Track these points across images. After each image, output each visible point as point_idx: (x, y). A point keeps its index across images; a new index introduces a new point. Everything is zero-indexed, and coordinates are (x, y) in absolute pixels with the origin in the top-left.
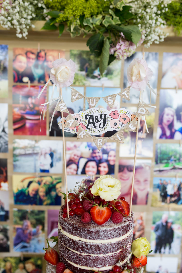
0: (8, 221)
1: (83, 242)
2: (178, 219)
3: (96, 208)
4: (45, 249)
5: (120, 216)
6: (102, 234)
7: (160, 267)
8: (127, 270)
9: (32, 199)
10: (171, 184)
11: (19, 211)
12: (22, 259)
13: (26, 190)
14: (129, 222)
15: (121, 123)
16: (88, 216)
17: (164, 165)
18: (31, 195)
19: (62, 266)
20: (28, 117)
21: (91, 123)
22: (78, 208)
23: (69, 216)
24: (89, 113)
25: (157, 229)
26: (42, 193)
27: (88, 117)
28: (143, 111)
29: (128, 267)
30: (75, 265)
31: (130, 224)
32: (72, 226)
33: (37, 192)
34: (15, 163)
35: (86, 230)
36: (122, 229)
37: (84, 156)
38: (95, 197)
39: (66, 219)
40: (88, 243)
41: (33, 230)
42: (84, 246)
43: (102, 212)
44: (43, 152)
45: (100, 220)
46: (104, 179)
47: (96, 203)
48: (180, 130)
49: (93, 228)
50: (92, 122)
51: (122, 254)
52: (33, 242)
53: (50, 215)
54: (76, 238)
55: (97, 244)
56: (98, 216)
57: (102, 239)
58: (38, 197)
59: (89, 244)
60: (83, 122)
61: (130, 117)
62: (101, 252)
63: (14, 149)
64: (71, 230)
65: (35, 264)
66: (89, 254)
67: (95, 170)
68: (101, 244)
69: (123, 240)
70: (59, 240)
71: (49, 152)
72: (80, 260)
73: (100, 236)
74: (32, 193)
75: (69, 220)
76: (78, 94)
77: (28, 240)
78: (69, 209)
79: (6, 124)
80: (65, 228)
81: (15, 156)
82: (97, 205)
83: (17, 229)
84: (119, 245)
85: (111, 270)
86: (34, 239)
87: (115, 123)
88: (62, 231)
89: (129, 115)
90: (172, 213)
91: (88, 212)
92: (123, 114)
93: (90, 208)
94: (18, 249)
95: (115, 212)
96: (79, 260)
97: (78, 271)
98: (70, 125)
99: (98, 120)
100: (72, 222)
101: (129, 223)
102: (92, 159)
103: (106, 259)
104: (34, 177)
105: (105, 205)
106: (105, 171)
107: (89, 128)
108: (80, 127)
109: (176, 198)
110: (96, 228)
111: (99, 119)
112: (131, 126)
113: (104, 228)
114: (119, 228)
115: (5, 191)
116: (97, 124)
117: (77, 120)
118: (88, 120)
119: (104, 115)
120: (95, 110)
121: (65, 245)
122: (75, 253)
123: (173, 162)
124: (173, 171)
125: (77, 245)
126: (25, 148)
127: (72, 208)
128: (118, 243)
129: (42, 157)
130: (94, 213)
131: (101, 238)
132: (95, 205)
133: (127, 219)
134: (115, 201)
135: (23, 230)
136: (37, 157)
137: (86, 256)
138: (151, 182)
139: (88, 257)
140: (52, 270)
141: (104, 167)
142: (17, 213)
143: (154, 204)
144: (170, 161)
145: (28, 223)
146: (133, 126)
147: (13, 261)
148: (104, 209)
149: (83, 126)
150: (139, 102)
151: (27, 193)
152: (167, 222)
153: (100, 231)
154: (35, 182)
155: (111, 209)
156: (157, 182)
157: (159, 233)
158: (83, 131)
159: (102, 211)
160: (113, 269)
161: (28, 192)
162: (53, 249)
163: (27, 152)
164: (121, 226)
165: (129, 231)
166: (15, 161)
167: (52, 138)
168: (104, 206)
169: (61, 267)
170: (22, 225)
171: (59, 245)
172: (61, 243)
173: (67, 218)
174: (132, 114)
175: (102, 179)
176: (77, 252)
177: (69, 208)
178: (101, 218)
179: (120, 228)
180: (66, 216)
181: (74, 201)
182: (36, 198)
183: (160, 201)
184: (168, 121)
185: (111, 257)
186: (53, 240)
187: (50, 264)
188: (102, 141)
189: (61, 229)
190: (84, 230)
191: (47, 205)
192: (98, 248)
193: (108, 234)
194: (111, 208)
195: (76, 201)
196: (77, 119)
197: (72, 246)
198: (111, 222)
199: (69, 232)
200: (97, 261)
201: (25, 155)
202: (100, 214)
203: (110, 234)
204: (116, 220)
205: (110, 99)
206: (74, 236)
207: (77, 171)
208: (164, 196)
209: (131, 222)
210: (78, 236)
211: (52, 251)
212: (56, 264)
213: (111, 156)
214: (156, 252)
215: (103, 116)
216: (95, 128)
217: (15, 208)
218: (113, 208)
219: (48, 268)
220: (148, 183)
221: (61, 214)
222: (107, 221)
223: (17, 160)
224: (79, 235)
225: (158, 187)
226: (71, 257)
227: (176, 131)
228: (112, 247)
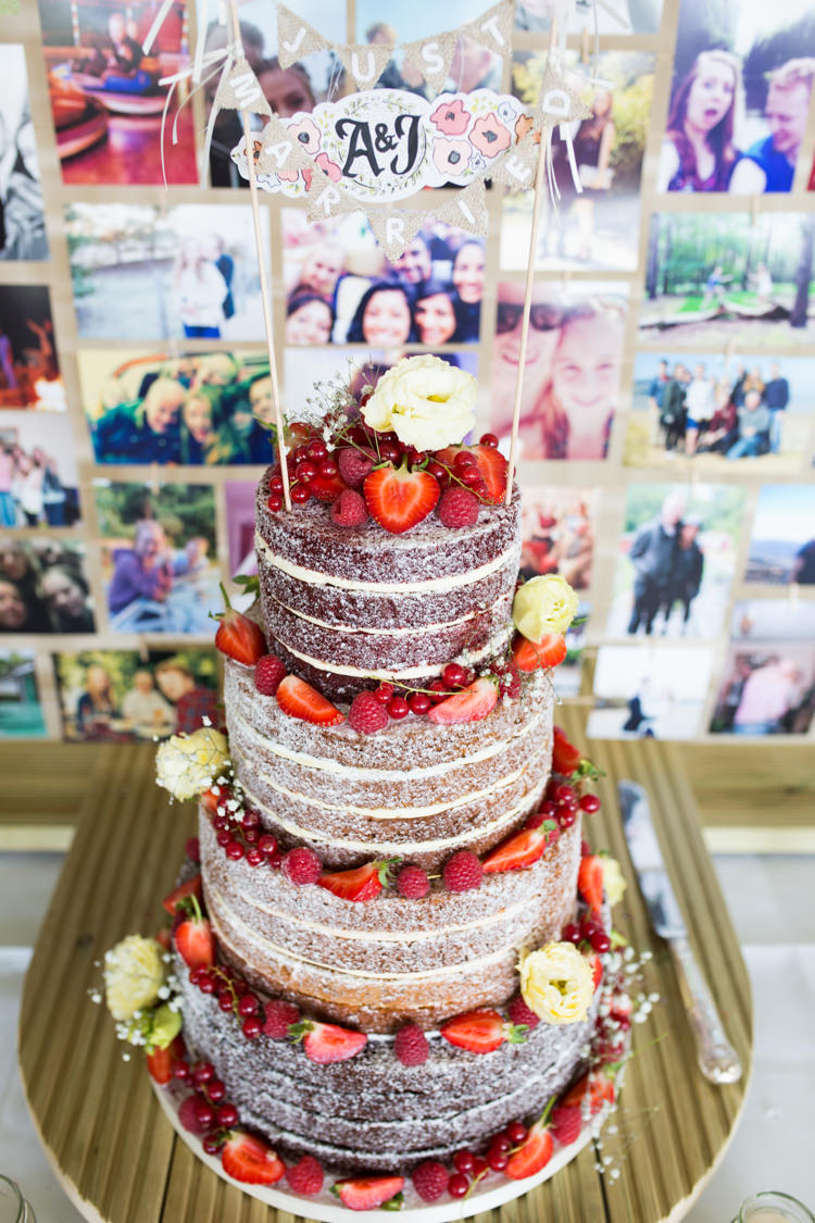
0: (80, 526)
1: (340, 591)
2: (725, 514)
3: (386, 475)
4: (217, 615)
5: (467, 503)
6: (401, 562)
7: (645, 681)
8: (489, 677)
9: (162, 443)
10: (704, 379)
11: (117, 487)
12: (144, 655)
13: (134, 408)
14: (502, 522)
15: (476, 151)
16: (354, 505)
17: (681, 303)
18: (157, 429)
19: (273, 666)
20: (113, 103)
21: (361, 153)
22: (319, 476)
23: (292, 503)
24: (351, 110)
25: (640, 551)
26: (197, 418)
27: (349, 129)
28: (562, 105)
29: (493, 668)
30: (317, 664)
31: (507, 529)
32: (301, 537)
33: (178, 416)
34: (80, 303)
35: (347, 552)
36: (474, 548)
37: (354, 268)
38: (380, 438)
39: (279, 514)
40: (355, 594)
41: (175, 556)
42: (343, 602)
43: (405, 490)
44: (192, 256)
45: (395, 517)
46: (411, 370)
47: (385, 459)
48: (757, 153)
49: (373, 544)
50: (365, 149)
51: (475, 629)
52: (179, 601)
53: (234, 502)
54: (316, 578)
55: (387, 596)
56: (390, 504)
57: (404, 580)
58: (184, 433)
59: (358, 597)
60: (329, 151)
61: (510, 126)
62: (402, 621)
63: (73, 244)
64: (299, 550)
65: (191, 673)
66: (360, 629)
67: (403, 324)
68: (399, 597)
69: (479, 582)
70: (261, 585)
71: (216, 256)
72: (331, 647)
73: (397, 570)
74: (158, 420)
75: (292, 517)
76: (303, 31)
77: (159, 593)
78: (290, 480)
79: (28, 139)
80: (279, 544)
81: (77, 272)
82: (388, 466)
83: (117, 554)
84: (463, 600)
85: (436, 678)
86: (180, 588)
87: (453, 152)
88: (269, 555)
89: (507, 118)
90: (704, 492)
91: (356, 490)
92: (483, 114)
93: (364, 477)
94: (123, 623)
95: (451, 490)
96: (328, 648)
97: (327, 681)
98: (279, 165)
99: (388, 140)
100: (302, 526)
101: (502, 525)
102: (391, 281)
103: (420, 642)
104: (162, 359)
105: (418, 464)
106: (442, 330)
107: (353, 176)
108: (317, 170)
109: (721, 433)
110: (382, 545)
111: (391, 137)
112: (515, 164)
113: (410, 545)
114: (461, 543)
115: (54, 413)
116: (383, 159)
117: (307, 142)
118: (347, 140)
119: (411, 120)
120: (376, 101)
121: (280, 599)
122: (315, 625)
123: (719, 289)
124: (715, 324)
125: (321, 598)
126: (116, 239)
127: (301, 478)
128: (460, 593)
129: (189, 275)
130: (377, 492)
131: (399, 575)
132: (381, 466)
133: (496, 512)
134: (458, 451)
135: (140, 558)
136: (169, 278)
137: (353, 634)
138: (627, 370)
139: (357, 639)
140: (242, 680)
141: (439, 313)
142: (108, 496)
143: (635, 458)
144: (704, 287)
145: (151, 530)
146: (521, 165)
147: (113, 664)
148: (413, 479)
149: (330, 168)
150: (548, 64)
151: (139, 422)
152: (679, 526)
153: (397, 552)
154: (168, 375)
155: (438, 478)
156: (650, 370)
157: (650, 561)
158: (330, 189)
159: (406, 486)
160: (444, 674)
161: (145, 415)
162: (242, 618)
163: (127, 257)
164: (471, 536)
165: (500, 552)
166: (80, 295)
167: (223, 192)
168: (414, 467)
169: (271, 669)
170: (134, 538)
171: (264, 602)
172: (269, 594)
173: (285, 510)
174: (519, 114)
175: (405, 373)
176: (319, 622)
177: (290, 475)
178: (401, 510)
179: (468, 543)
180: (280, 504)
181: (304, 450)
182: (178, 439)
183: (657, 446)
184: (711, 112)
185: (437, 636)
186: (243, 587)
187: (235, 661)
188: (401, 227)
189: (264, 550)
190: (343, 551)
191: (220, 463)
192: (391, 608)
193: (425, 561)
194: (440, 474)
195: (312, 453)
196: (305, 138)
197: (304, 604)
198: (439, 523)
199: (293, 557)
200: (389, 649)
201: (119, 267)
202: (400, 495)
203: (432, 561)
204: (453, 516)
205: (433, 52)
206: (310, 571)
207: (331, 328)
208: (677, 427)
209: (511, 523)
210: (322, 572)
211: (239, 621)
212: (256, 662)
213: (465, 267)
214: (633, 629)
215: (406, 125)
216: (376, 174)
217: (102, 476)
218: (446, 475)
219: (229, 676)
220: (614, 374)
221: (263, 497)
222: (421, 520)
223: (91, 292)
224: (324, 567)
225: (654, 391)
226: (302, 639)
227: (739, 156)
228: (440, 604)
